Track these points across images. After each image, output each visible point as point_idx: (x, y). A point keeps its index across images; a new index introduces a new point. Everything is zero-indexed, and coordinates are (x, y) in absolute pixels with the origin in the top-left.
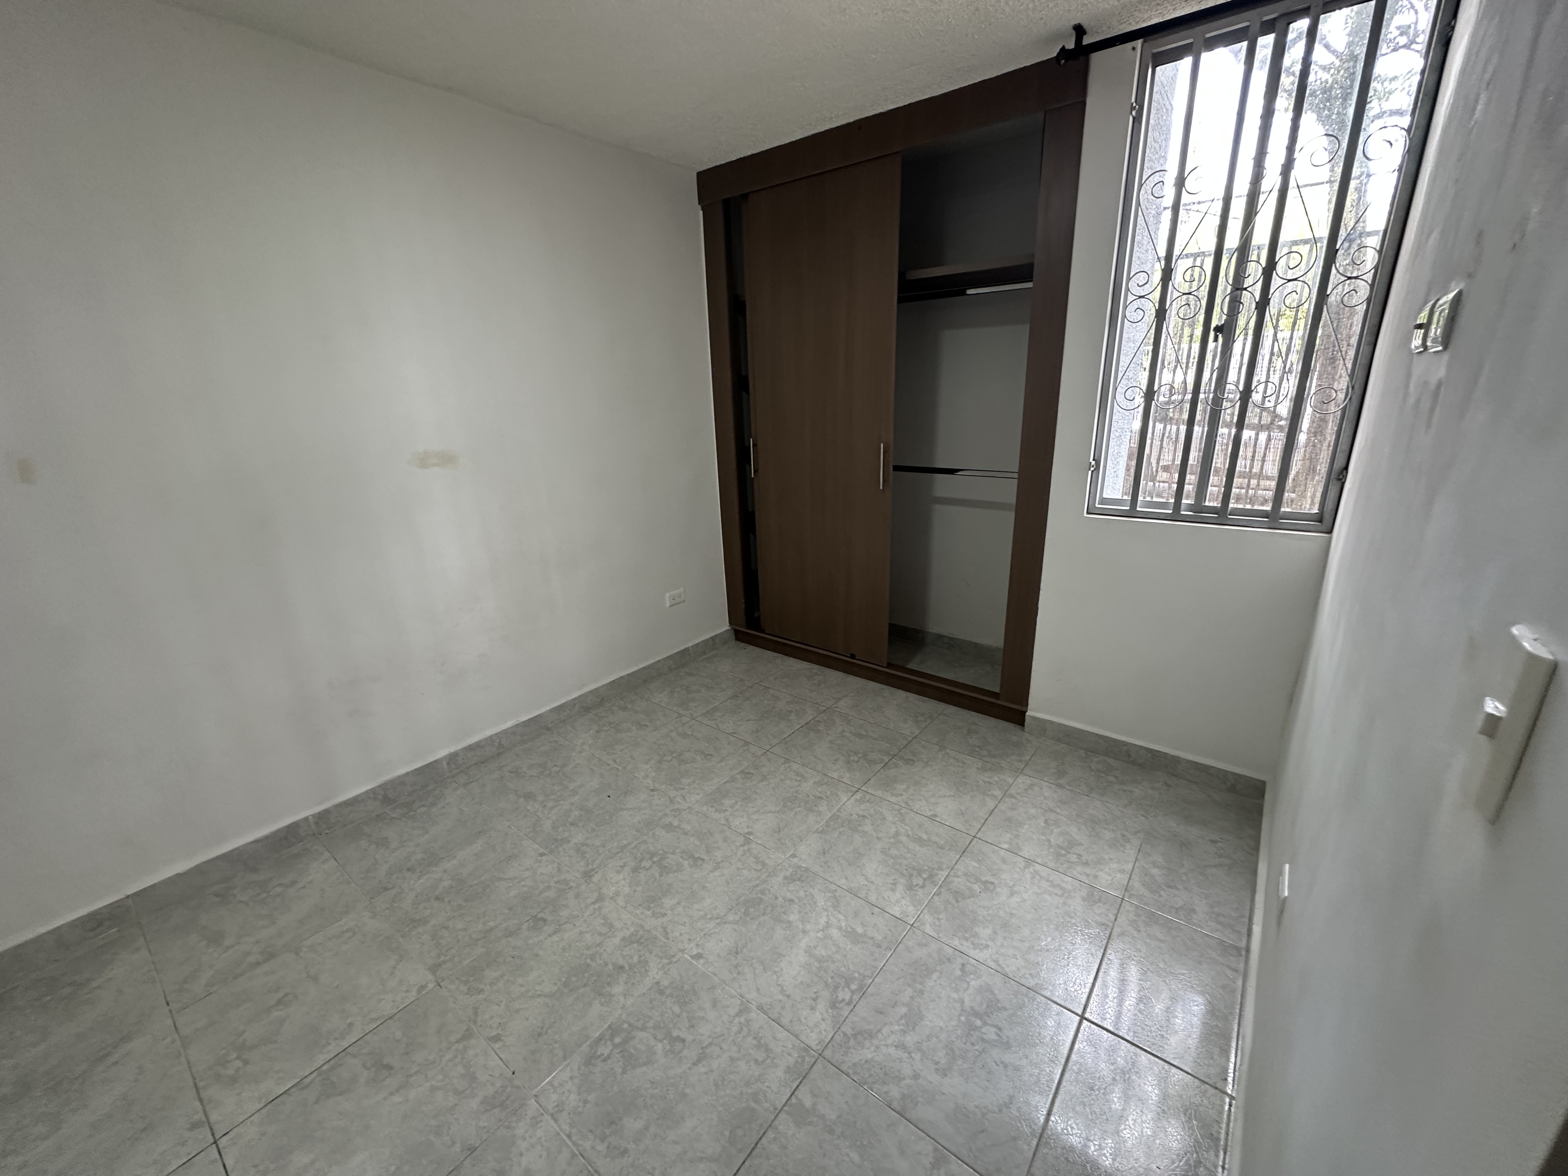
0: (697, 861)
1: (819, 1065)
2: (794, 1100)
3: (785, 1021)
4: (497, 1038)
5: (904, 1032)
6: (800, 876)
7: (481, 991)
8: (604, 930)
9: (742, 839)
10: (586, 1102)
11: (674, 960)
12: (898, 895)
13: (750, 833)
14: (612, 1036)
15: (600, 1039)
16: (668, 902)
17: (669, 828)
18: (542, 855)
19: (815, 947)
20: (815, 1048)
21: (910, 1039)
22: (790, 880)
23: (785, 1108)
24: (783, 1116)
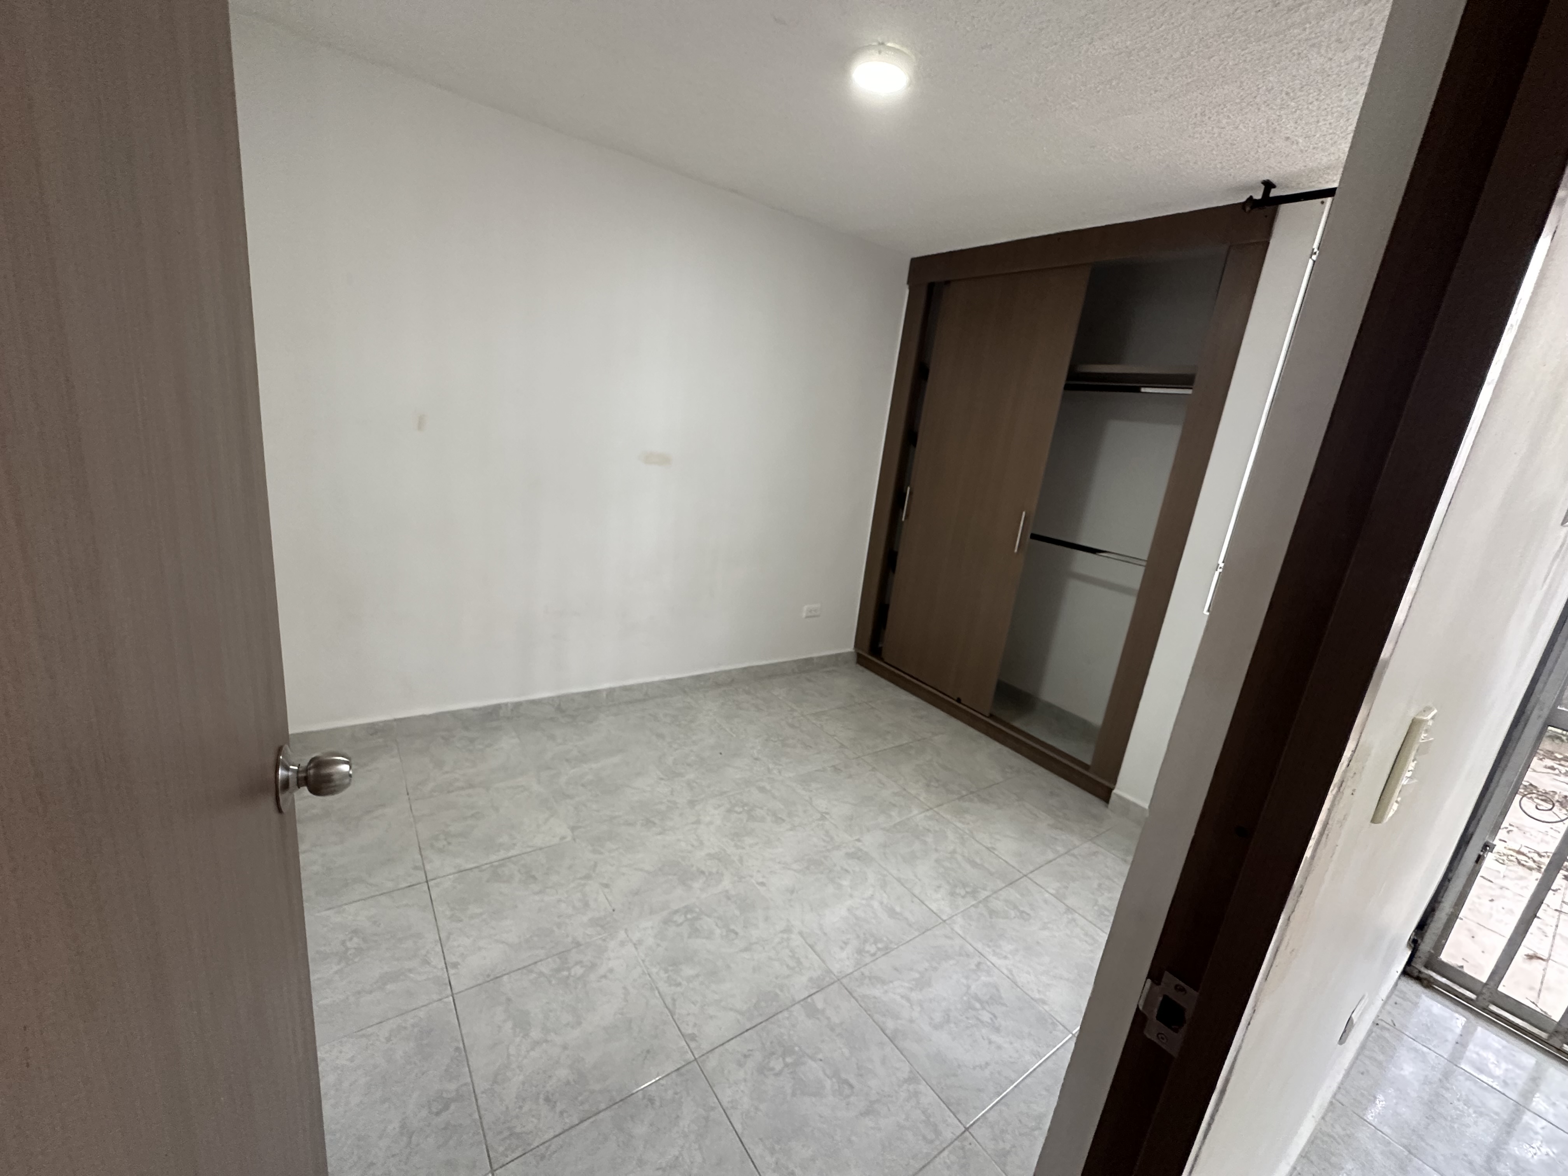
0: (778, 820)
1: (836, 985)
2: (809, 1000)
3: (818, 948)
4: (606, 886)
5: (911, 989)
6: (858, 856)
7: (601, 853)
8: (696, 843)
9: (819, 816)
10: (658, 945)
11: (743, 880)
12: (939, 896)
13: (827, 813)
14: (686, 913)
15: (676, 912)
16: (748, 840)
17: (762, 790)
18: (662, 779)
19: (857, 908)
20: (836, 974)
21: (915, 996)
22: (849, 856)
23: (802, 1003)
24: (797, 1006)
